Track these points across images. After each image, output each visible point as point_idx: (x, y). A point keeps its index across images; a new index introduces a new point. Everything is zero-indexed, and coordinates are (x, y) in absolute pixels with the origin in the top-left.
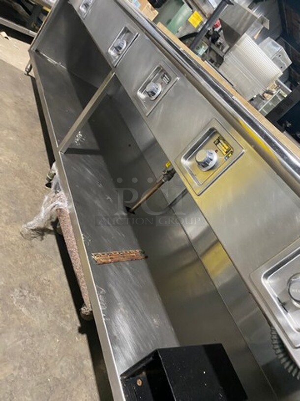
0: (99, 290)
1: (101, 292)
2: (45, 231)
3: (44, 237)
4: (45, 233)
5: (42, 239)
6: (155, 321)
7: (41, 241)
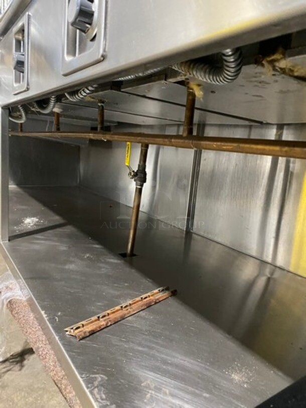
0: (89, 382)
1: (96, 383)
2: (26, 354)
3: (25, 362)
4: (26, 356)
5: (22, 366)
6: (236, 377)
7: (20, 370)
